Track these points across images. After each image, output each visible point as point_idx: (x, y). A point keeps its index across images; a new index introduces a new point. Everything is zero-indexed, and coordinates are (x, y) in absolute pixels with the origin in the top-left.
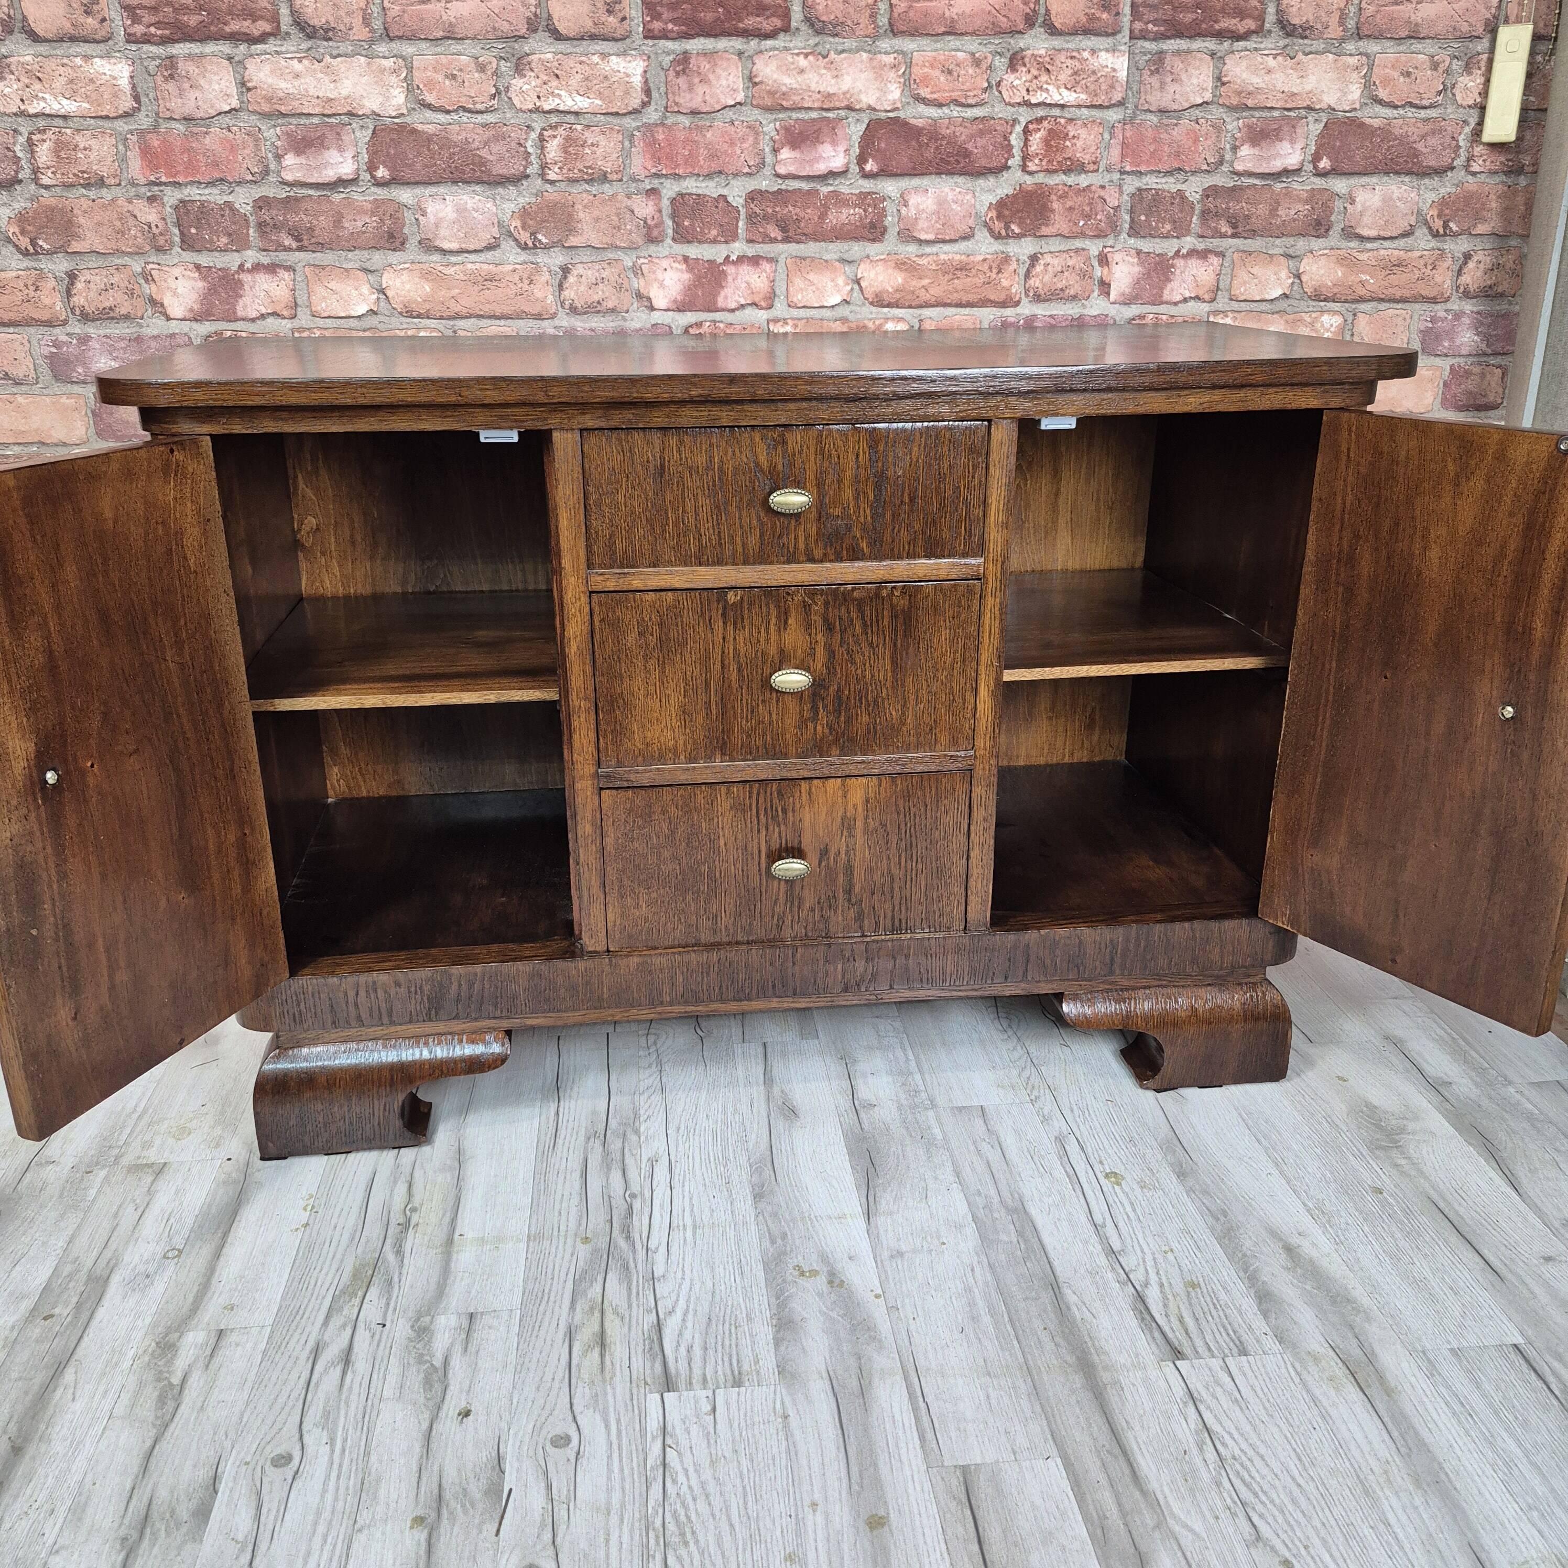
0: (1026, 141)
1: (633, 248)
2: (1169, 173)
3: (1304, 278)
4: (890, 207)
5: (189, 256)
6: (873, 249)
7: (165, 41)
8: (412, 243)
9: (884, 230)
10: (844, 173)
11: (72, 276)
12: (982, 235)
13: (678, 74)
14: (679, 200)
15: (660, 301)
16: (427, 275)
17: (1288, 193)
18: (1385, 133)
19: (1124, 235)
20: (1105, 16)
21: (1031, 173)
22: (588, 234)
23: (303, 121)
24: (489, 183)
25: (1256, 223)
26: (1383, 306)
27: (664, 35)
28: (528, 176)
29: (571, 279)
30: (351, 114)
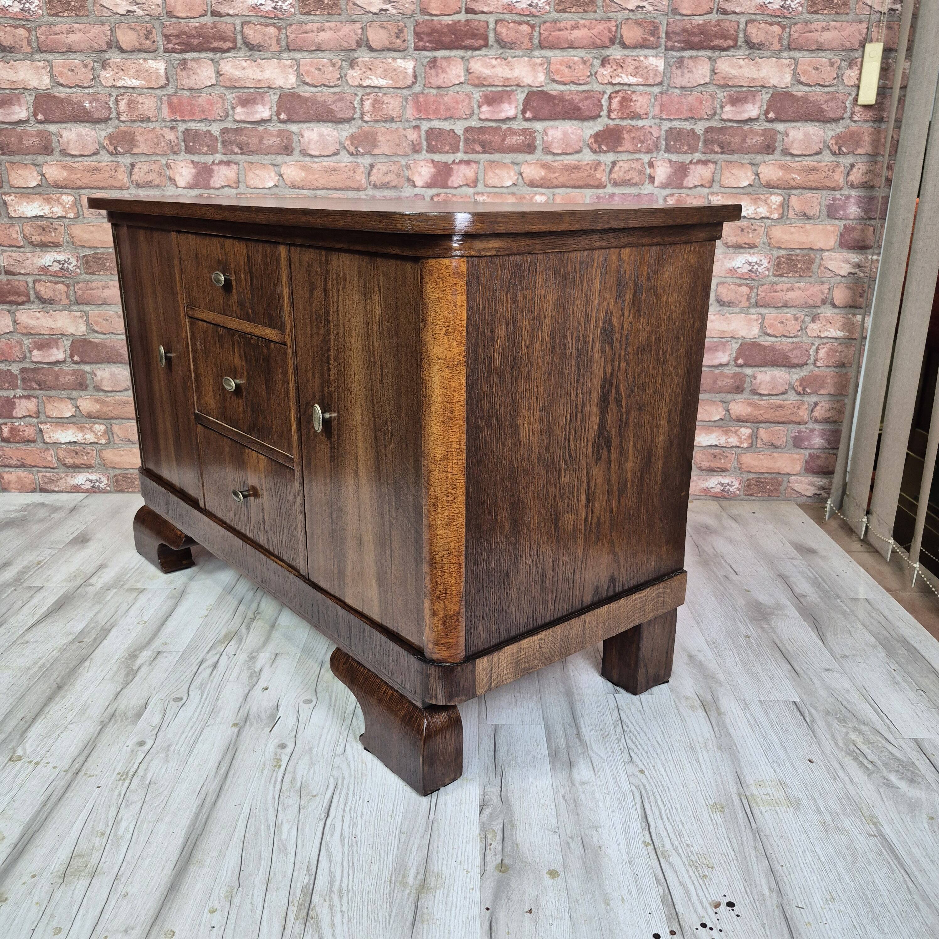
0: (610, 102)
1: (406, 155)
2: (686, 120)
3: (761, 176)
4: (539, 136)
5: (189, 157)
6: (529, 157)
7: (182, 52)
8: (297, 152)
9: (535, 148)
10: (515, 118)
11: (133, 165)
12: (587, 151)
13: (431, 68)
14: (430, 132)
15: (419, 183)
16: (303, 168)
17: (751, 130)
18: (805, 99)
19: (662, 152)
20: (652, 39)
21: (612, 119)
22: (383, 148)
23: (246, 90)
24: (335, 122)
25: (734, 146)
26: (805, 191)
27: (425, 49)
28: (354, 119)
29: (375, 171)
30: (269, 87)
